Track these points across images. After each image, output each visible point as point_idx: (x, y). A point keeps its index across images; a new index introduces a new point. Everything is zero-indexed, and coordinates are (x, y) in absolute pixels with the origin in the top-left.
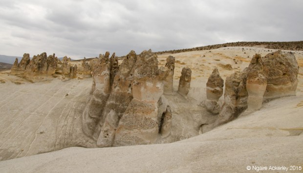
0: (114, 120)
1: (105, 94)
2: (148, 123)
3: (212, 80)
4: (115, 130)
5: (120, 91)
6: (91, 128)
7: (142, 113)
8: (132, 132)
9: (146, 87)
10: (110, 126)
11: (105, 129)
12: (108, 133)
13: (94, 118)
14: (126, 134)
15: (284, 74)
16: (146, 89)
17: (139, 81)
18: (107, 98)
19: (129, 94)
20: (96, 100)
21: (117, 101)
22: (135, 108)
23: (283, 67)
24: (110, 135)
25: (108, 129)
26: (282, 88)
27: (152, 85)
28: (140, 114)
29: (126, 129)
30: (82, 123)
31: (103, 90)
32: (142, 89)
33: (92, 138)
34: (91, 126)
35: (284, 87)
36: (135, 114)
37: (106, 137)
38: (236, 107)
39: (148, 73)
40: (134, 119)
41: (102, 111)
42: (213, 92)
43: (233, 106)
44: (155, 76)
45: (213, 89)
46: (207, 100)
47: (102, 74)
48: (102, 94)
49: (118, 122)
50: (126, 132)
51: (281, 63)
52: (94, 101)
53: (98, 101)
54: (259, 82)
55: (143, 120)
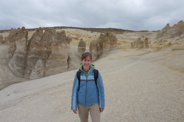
0: (42, 65)
1: (24, 52)
2: (64, 63)
3: (81, 44)
4: (45, 69)
5: (37, 50)
6: (21, 72)
7: (60, 59)
8: (56, 69)
9: (61, 46)
10: (41, 68)
11: (37, 70)
12: (40, 72)
13: (21, 66)
14: (52, 70)
15: (113, 41)
16: (61, 47)
17: (57, 43)
18: (27, 54)
19: (45, 51)
20: (19, 55)
21: (36, 55)
22: (56, 57)
23: (113, 38)
24: (41, 72)
25: (40, 70)
26: (113, 46)
27: (65, 45)
28: (60, 60)
29: (52, 68)
30: (11, 71)
31: (23, 50)
32: (59, 47)
33: (23, 78)
34: (21, 71)
35: (114, 46)
36: (56, 60)
37: (39, 74)
38: (98, 54)
39: (62, 39)
40: (56, 62)
41: (26, 62)
42: (82, 49)
43: (96, 54)
44: (66, 41)
45: (82, 48)
46: (79, 53)
47: (22, 40)
48: (23, 52)
49: (45, 65)
50: (52, 69)
51: (112, 36)
52: (18, 56)
53: (21, 57)
54: (108, 43)
55: (62, 62)
